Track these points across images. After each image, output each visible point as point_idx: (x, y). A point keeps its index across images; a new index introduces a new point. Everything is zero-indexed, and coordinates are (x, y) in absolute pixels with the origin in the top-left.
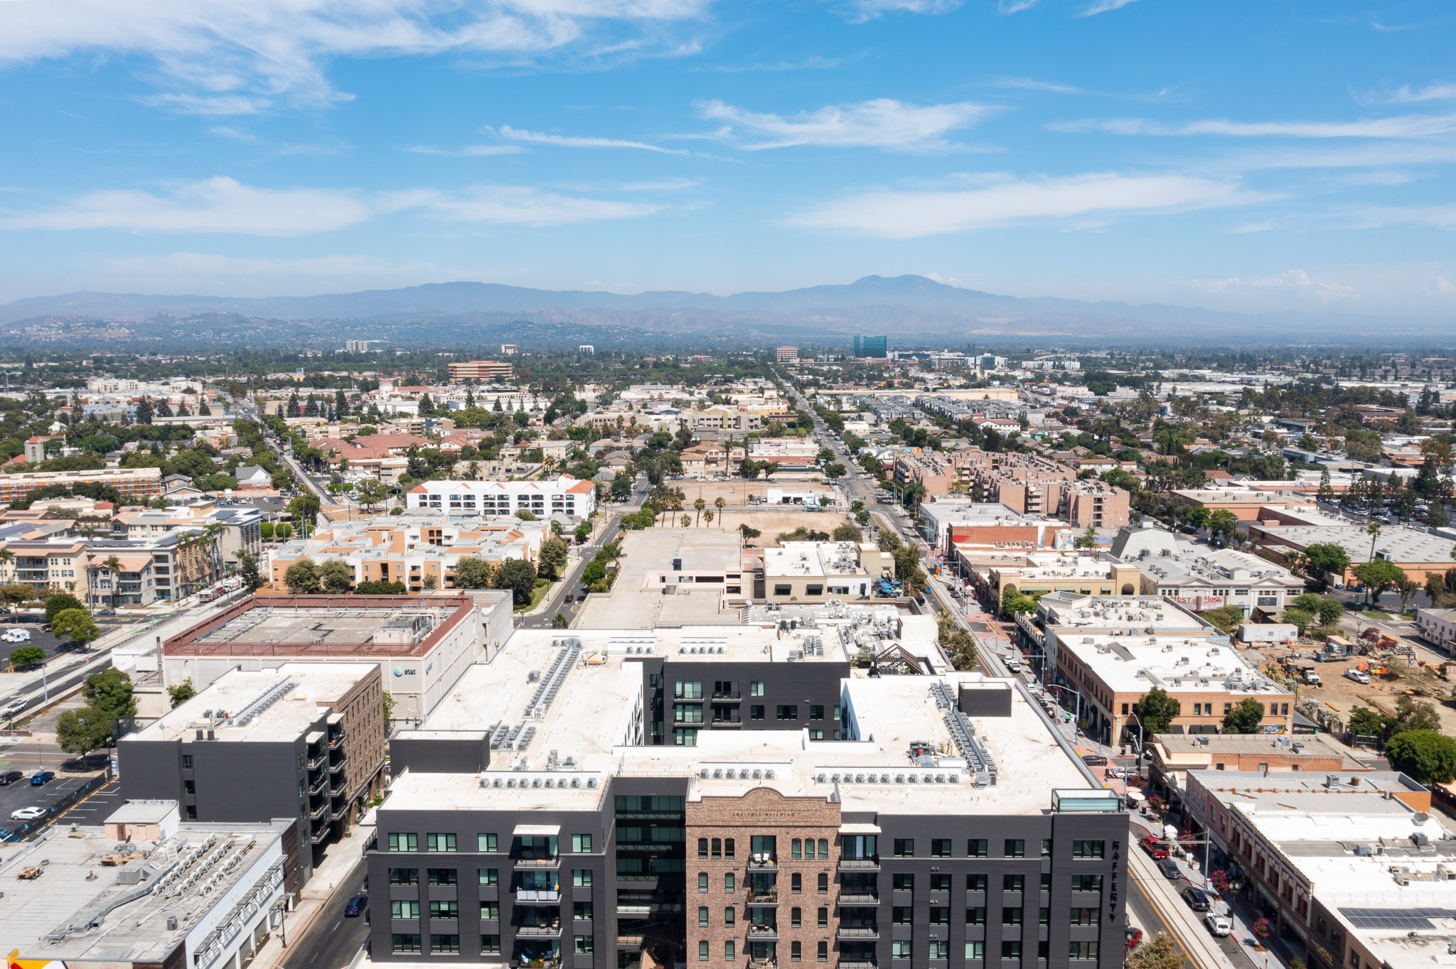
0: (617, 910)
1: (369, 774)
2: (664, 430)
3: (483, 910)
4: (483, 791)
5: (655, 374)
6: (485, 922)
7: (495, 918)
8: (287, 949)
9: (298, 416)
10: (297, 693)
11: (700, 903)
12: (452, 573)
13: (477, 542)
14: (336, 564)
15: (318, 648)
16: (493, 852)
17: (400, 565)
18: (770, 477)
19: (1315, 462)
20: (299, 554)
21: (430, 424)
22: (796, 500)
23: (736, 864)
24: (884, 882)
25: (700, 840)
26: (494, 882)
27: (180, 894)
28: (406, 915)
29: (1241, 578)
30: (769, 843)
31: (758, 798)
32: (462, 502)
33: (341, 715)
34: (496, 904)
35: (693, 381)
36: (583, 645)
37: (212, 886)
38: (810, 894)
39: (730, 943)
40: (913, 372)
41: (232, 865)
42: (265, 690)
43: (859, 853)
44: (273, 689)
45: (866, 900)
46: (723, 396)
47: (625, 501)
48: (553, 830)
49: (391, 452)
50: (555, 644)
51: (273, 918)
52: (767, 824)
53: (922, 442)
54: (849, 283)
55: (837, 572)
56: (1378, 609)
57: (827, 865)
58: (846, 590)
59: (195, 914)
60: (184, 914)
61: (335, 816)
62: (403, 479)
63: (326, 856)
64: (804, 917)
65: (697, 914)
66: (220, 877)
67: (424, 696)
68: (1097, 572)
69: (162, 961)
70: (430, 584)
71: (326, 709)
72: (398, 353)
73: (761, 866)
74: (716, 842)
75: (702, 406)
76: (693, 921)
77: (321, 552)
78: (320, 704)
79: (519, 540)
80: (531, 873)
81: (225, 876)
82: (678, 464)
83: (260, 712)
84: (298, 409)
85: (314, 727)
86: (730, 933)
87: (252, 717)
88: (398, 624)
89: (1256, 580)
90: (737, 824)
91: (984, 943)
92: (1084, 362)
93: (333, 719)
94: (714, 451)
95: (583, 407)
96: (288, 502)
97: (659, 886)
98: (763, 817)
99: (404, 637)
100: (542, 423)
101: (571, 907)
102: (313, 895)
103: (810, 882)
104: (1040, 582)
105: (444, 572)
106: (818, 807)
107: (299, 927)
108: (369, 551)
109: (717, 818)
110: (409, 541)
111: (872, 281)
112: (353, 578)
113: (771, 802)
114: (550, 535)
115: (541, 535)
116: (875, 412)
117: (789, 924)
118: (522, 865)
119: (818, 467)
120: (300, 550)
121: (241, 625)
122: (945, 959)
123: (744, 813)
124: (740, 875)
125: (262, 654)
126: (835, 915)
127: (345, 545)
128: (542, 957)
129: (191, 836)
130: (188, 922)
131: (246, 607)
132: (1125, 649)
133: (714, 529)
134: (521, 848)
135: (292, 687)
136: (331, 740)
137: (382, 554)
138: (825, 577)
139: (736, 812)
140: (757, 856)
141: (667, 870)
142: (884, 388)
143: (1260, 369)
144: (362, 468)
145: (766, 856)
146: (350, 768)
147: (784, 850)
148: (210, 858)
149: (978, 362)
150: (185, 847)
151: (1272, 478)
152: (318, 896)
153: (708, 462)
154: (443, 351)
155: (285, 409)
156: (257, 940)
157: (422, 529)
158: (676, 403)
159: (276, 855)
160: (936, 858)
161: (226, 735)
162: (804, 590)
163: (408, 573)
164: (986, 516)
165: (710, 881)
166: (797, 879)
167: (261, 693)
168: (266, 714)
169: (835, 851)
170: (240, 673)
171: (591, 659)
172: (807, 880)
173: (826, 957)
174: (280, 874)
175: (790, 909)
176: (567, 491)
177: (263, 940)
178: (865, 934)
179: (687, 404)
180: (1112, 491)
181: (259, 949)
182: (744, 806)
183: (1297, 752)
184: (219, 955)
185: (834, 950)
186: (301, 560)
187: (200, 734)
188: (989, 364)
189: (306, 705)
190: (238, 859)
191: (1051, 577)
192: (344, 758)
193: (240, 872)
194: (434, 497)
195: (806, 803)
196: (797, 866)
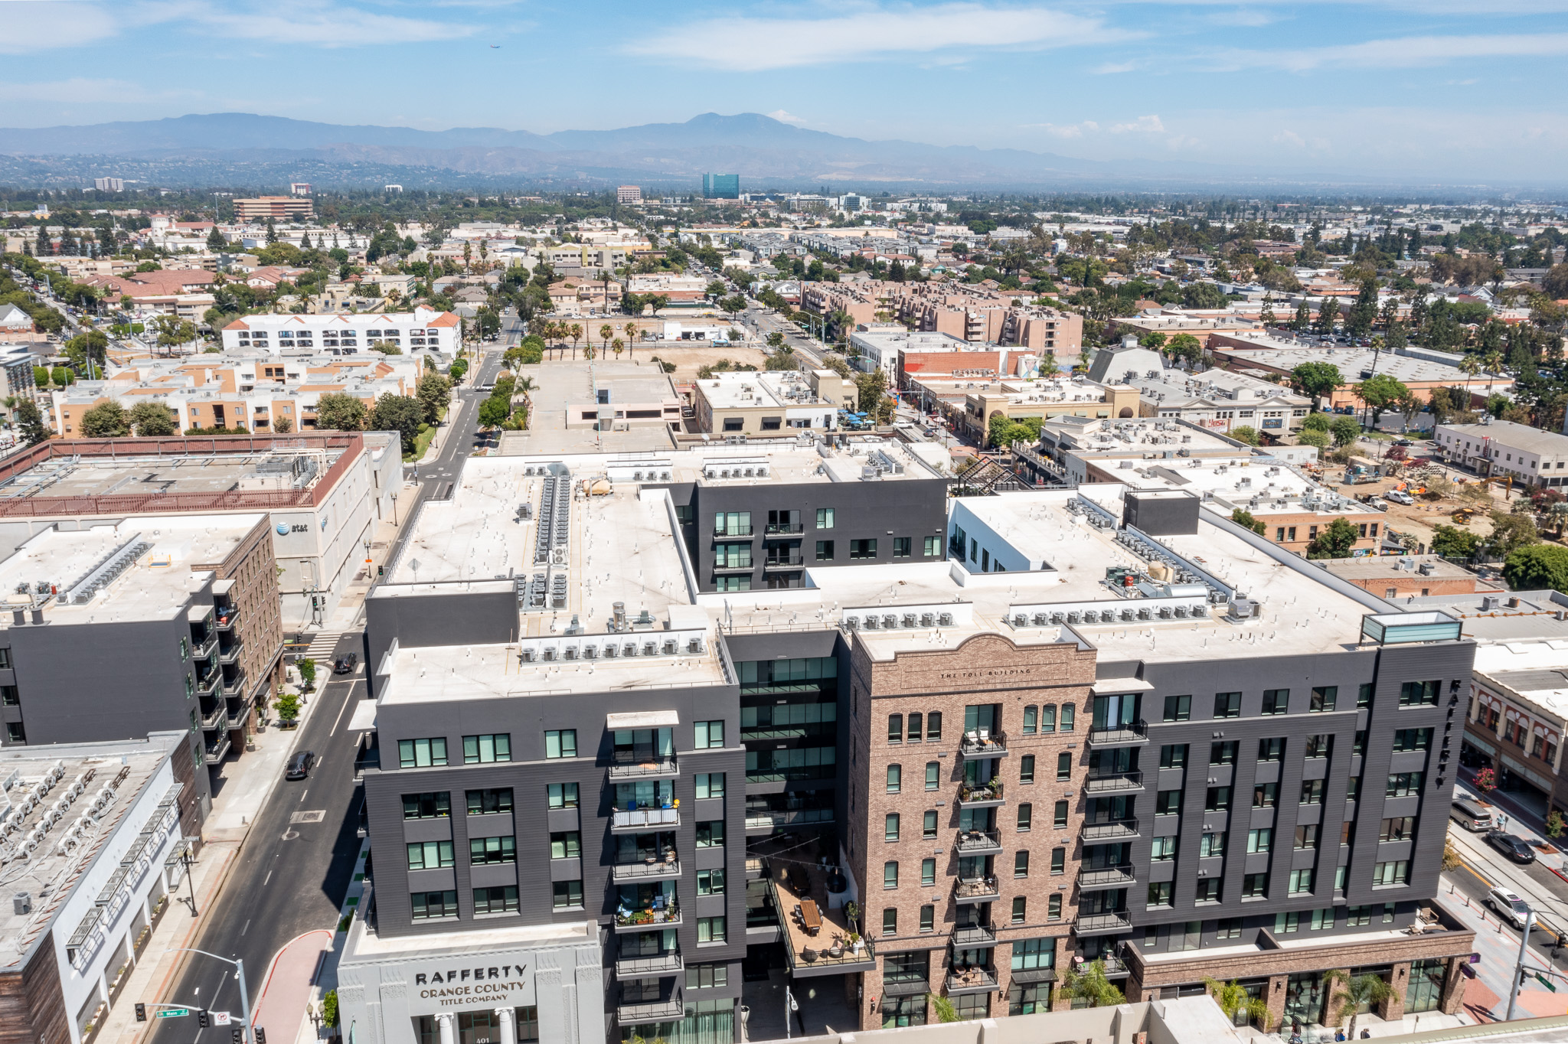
0: (744, 824)
1: (267, 665)
2: (518, 266)
3: (554, 845)
4: (526, 667)
5: (483, 213)
6: (559, 863)
7: (574, 856)
8: (200, 918)
9: (51, 254)
10: (156, 554)
11: (889, 810)
12: (312, 415)
13: (335, 378)
14: (153, 406)
15: (159, 503)
16: (570, 758)
17: (241, 407)
18: (659, 312)
19: (1235, 293)
20: (96, 397)
21: (227, 260)
22: (698, 335)
23: (942, 749)
24: (1148, 761)
25: (891, 717)
26: (571, 802)
27: (25, 856)
28: (431, 861)
29: (1246, 398)
30: (991, 717)
31: (979, 649)
32: (295, 339)
33: (231, 581)
34: (578, 835)
35: (531, 220)
36: (571, 472)
37: (75, 839)
38: (1045, 784)
39: (930, 862)
40: (773, 214)
41: (101, 804)
42: (105, 553)
43: (1112, 721)
44: (116, 551)
45: (1121, 786)
46: (573, 234)
47: (494, 339)
48: (668, 718)
49: (185, 289)
50: (529, 472)
51: (169, 873)
52: (990, 687)
53: (818, 276)
54: (684, 121)
55: (794, 402)
56: (1378, 430)
57: (1071, 740)
58: (807, 423)
59: (57, 885)
60: (39, 887)
61: (234, 724)
62: (210, 318)
63: (225, 780)
64: (1036, 816)
65: (883, 826)
66: (86, 823)
67: (321, 560)
68: (1089, 396)
69: (20, 968)
70: (283, 427)
71: (206, 574)
72: (163, 193)
73: (980, 750)
74: (916, 717)
75: (548, 242)
76: (877, 835)
77: (127, 394)
78: (196, 567)
79: (390, 375)
80: (630, 786)
81: (93, 822)
82: (546, 299)
83: (105, 583)
84: (51, 246)
85: (196, 598)
86: (929, 847)
87: (94, 589)
88: (270, 467)
89: (1261, 400)
90: (947, 690)
91: (1272, 832)
92: (951, 206)
93: (220, 587)
94: (584, 286)
95: (411, 245)
96: (59, 348)
97: (787, 787)
98: (985, 677)
99: (286, 482)
100: (364, 261)
101: (693, 829)
102: (220, 835)
103: (1045, 767)
104: (1029, 407)
105: (299, 415)
106: (1064, 658)
107: (210, 884)
108: (194, 391)
109: (919, 684)
110: (240, 382)
111: (709, 120)
112: (176, 424)
113: (998, 655)
114: (424, 371)
115: (415, 370)
116: (751, 248)
117: (1015, 828)
118: (619, 774)
119: (709, 303)
120: (96, 393)
121: (37, 479)
122: (1219, 857)
123: (957, 673)
124: (948, 764)
125: (79, 513)
126: (1078, 810)
127: (158, 385)
128: (648, 906)
129: (21, 766)
130: (49, 900)
131: (41, 455)
132: (1173, 472)
133: (625, 362)
134: (612, 749)
135: (144, 548)
136: (219, 618)
137: (213, 393)
138: (783, 408)
139: (946, 673)
140: (972, 735)
141: (800, 764)
142: (749, 226)
143: (1127, 213)
144: (151, 306)
145: (984, 734)
146: (244, 657)
147: (1012, 723)
148: (63, 796)
149: (842, 202)
150: (16, 786)
151: (1205, 307)
152: (227, 837)
153: (581, 298)
154: (220, 190)
155: (33, 247)
156: (153, 910)
157: (257, 366)
158: (519, 241)
159: (166, 786)
160: (1220, 719)
161: (57, 615)
162: (759, 424)
163: (251, 417)
164: (928, 344)
165: (903, 777)
166: (1028, 763)
167: (100, 558)
168: (115, 584)
169: (1084, 720)
170: (57, 534)
171: (595, 487)
172: (1043, 764)
173: (1062, 868)
174: (174, 811)
175: (1016, 807)
176: (429, 324)
177: (160, 907)
178: (1117, 833)
179: (533, 243)
180: (1063, 315)
181: (156, 922)
182: (958, 662)
183: (1426, 574)
184: (103, 942)
185: (1074, 858)
186: (101, 402)
187: (19, 616)
188: (852, 205)
189: (173, 571)
190: (108, 795)
191: (1039, 402)
192: (239, 643)
193: (115, 814)
194: (258, 334)
195: (1048, 653)
196: (1029, 745)
